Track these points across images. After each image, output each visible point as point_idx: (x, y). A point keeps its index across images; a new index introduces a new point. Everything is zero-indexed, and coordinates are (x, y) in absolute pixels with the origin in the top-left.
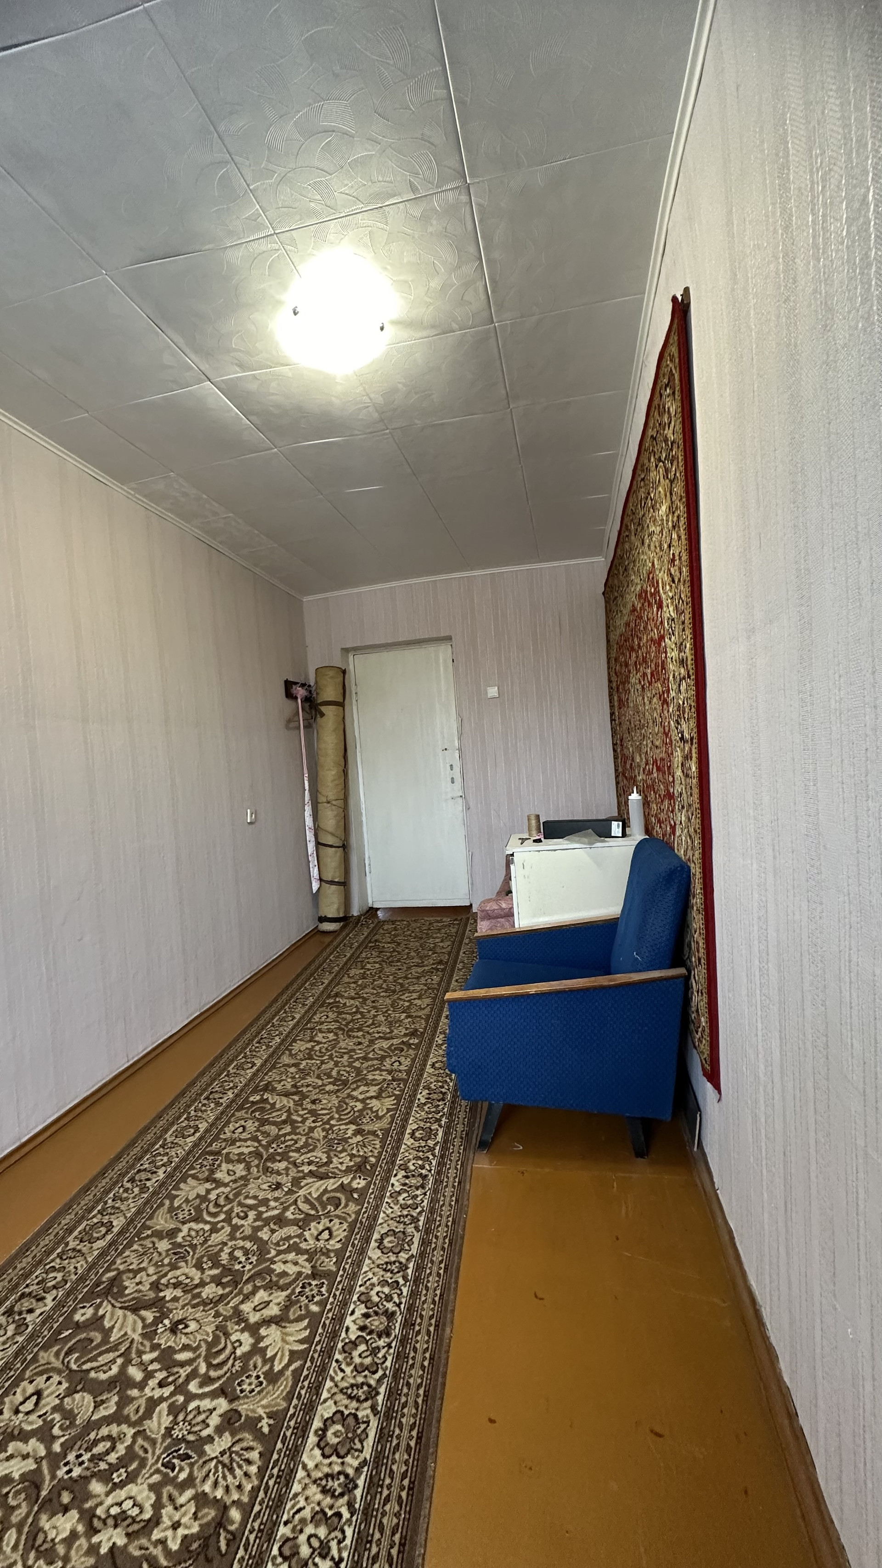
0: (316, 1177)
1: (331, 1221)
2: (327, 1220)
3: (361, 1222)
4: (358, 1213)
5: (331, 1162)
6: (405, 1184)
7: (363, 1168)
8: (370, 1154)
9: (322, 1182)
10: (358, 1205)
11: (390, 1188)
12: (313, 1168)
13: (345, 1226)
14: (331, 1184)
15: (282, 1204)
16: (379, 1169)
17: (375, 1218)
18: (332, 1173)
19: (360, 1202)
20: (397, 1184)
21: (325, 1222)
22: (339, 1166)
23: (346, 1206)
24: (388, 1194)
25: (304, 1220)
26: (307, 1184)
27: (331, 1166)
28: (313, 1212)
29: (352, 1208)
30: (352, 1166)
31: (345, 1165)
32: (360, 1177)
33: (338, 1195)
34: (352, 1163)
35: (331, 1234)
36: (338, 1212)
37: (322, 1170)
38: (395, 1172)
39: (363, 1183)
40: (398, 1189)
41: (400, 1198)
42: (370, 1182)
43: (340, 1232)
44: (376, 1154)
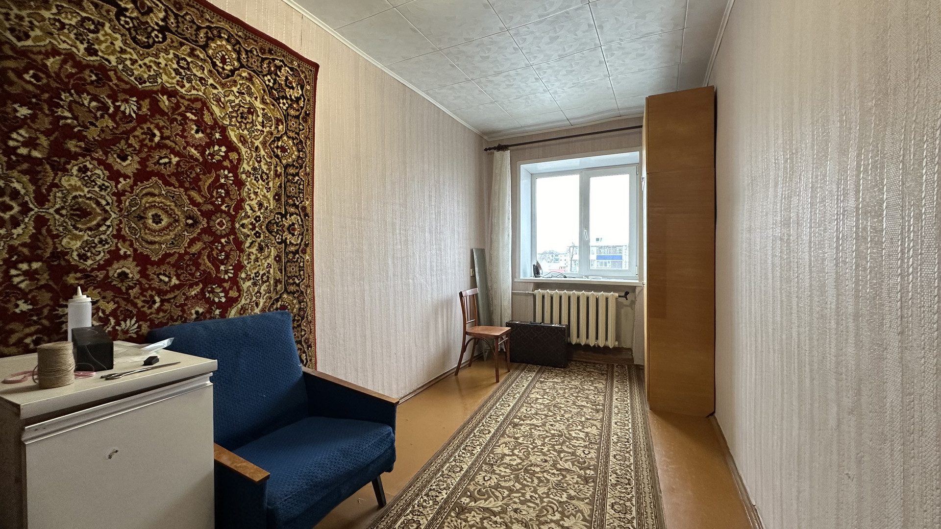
0: (491, 510)
1: (484, 484)
2: (485, 484)
3: (468, 479)
4: (469, 484)
5: (481, 519)
6: (440, 493)
7: (461, 510)
8: (453, 519)
9: (487, 506)
10: (469, 488)
11: (448, 492)
12: (494, 519)
13: (476, 480)
14: (482, 504)
15: (511, 499)
16: (451, 506)
17: (461, 479)
18: (480, 511)
19: (468, 490)
20: (444, 494)
21: (487, 484)
22: (476, 515)
23: (475, 490)
24: (450, 490)
25: (498, 487)
26: (497, 507)
27: (481, 516)
28: (493, 490)
29: (471, 488)
30: (467, 513)
31: (472, 515)
32: (464, 503)
33: (478, 496)
34: (467, 515)
35: (484, 478)
36: (480, 487)
37: (487, 515)
38: (442, 501)
39: (463, 500)
40: (445, 491)
41: (445, 486)
42: (458, 499)
43: (479, 478)
44: (449, 517)
